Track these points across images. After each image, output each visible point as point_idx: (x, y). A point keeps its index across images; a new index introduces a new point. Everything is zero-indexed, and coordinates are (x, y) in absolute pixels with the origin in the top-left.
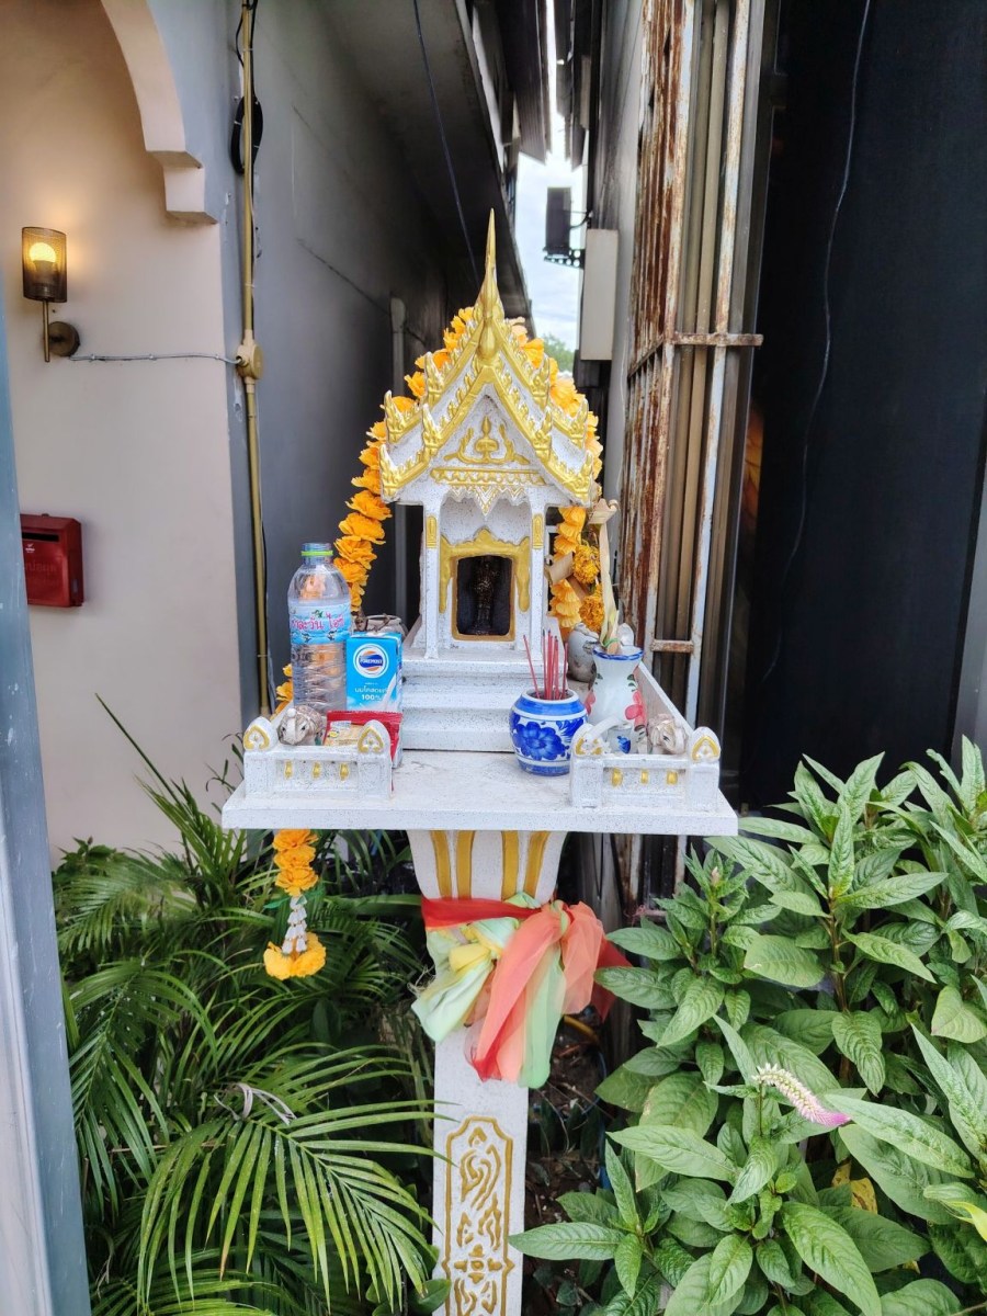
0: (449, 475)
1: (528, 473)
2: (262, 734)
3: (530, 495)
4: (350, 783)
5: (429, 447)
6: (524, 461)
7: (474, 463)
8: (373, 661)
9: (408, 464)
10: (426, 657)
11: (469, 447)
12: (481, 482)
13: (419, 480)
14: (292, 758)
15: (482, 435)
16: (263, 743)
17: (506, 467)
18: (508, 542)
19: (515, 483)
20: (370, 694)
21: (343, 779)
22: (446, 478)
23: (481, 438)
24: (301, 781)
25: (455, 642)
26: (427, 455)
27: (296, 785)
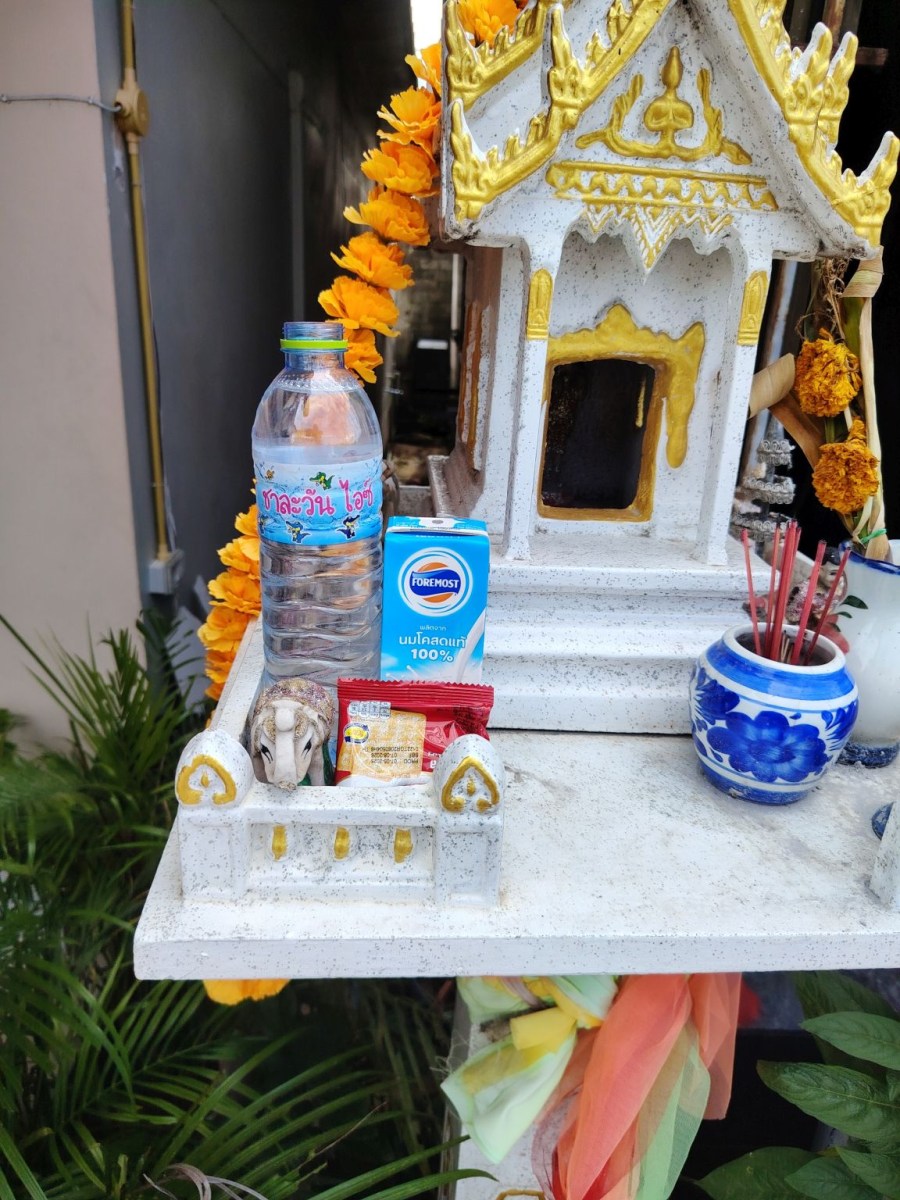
0: (584, 179)
1: (746, 181)
2: (220, 773)
3: (741, 230)
4: (417, 867)
5: (563, 106)
6: (742, 155)
7: (638, 155)
8: (439, 583)
9: (510, 147)
10: (509, 557)
11: (631, 119)
12: (649, 198)
13: (522, 190)
14: (287, 821)
15: (661, 90)
16: (220, 791)
17: (702, 168)
18: (660, 333)
19: (718, 204)
20: (429, 647)
21: (399, 859)
22: (578, 187)
23: (658, 98)
24: (306, 860)
25: (545, 522)
26: (555, 126)
27: (298, 871)
